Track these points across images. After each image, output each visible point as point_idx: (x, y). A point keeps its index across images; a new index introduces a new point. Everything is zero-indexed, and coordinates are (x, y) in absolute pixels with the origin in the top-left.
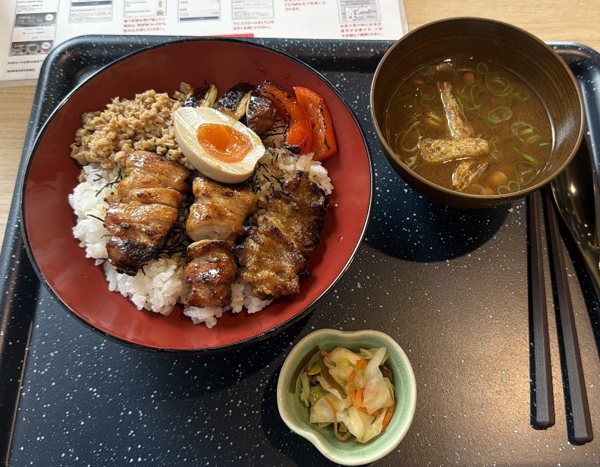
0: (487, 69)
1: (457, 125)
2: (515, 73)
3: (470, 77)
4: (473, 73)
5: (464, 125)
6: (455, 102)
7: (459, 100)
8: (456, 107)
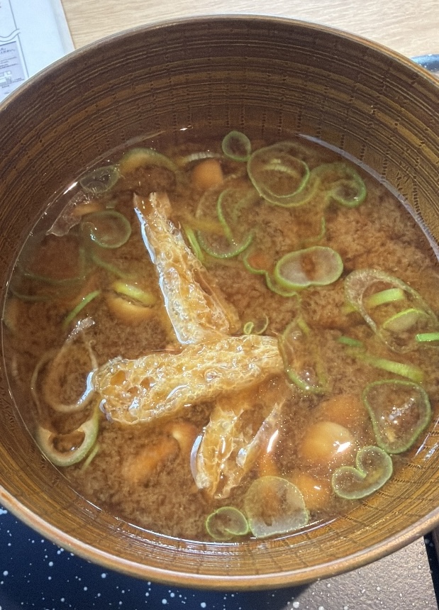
0: (249, 147)
1: (192, 306)
2: (320, 142)
3: (211, 173)
4: (218, 160)
5: (209, 304)
6: (181, 243)
7: (191, 237)
8: (185, 257)
